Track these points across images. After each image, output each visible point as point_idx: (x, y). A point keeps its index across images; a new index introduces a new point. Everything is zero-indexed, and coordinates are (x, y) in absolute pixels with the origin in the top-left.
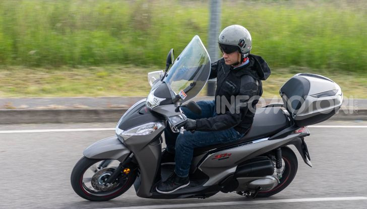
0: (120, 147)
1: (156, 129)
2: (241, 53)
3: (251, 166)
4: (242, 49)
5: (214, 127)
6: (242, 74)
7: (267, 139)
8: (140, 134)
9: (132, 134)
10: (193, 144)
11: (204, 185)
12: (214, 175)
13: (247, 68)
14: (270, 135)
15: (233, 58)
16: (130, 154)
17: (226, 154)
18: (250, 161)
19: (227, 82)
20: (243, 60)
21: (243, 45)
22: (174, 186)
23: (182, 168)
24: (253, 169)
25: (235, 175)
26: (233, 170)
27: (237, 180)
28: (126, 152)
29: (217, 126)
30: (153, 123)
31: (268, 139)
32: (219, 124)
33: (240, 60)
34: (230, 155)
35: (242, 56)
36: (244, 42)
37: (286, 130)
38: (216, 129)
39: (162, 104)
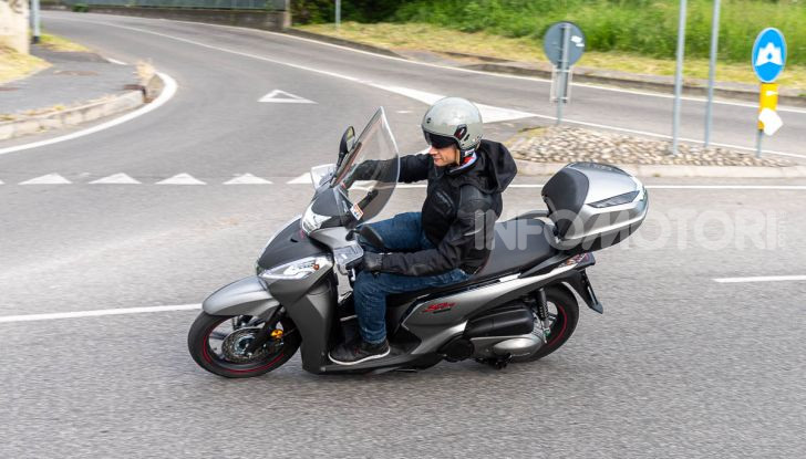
0: (265, 295)
1: (317, 268)
2: (459, 148)
3: (492, 320)
4: (462, 142)
5: (413, 270)
6: (462, 182)
7: (516, 276)
8: (291, 278)
9: (278, 277)
10: (382, 291)
11: (413, 353)
12: (429, 336)
13: (471, 173)
14: (523, 271)
15: (446, 156)
16: (279, 307)
17: (446, 304)
18: (493, 310)
19: (438, 194)
20: (463, 160)
21: (464, 134)
22: (358, 355)
23: (369, 328)
24: (497, 325)
25: (465, 335)
26: (461, 328)
27: (470, 342)
28: (275, 304)
29: (418, 269)
30: (312, 259)
31: (519, 277)
32: (421, 266)
33: (458, 162)
34: (452, 305)
35: (462, 154)
36: (466, 131)
37: (550, 262)
38: (415, 273)
39: (325, 225)
